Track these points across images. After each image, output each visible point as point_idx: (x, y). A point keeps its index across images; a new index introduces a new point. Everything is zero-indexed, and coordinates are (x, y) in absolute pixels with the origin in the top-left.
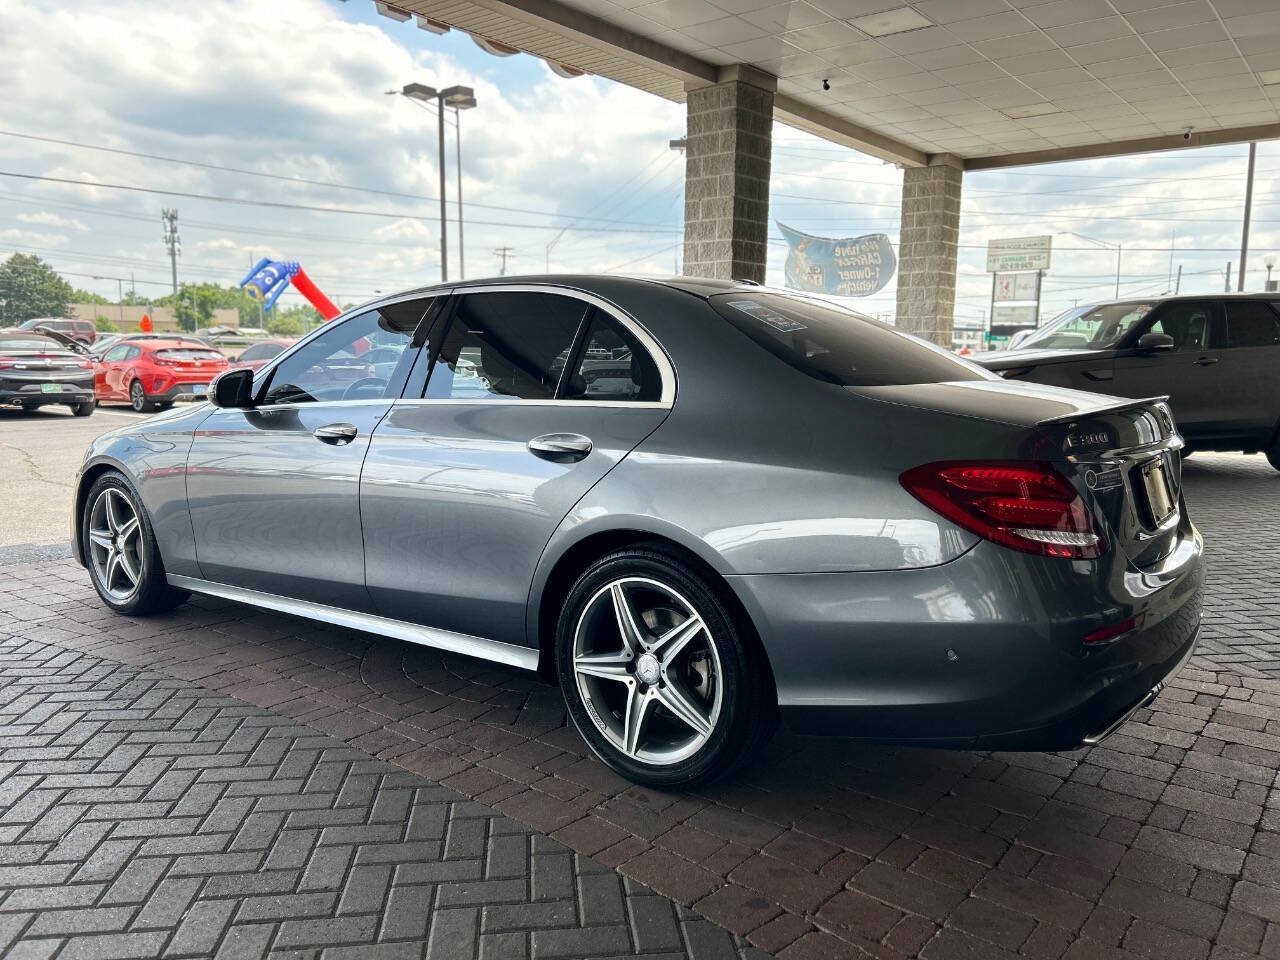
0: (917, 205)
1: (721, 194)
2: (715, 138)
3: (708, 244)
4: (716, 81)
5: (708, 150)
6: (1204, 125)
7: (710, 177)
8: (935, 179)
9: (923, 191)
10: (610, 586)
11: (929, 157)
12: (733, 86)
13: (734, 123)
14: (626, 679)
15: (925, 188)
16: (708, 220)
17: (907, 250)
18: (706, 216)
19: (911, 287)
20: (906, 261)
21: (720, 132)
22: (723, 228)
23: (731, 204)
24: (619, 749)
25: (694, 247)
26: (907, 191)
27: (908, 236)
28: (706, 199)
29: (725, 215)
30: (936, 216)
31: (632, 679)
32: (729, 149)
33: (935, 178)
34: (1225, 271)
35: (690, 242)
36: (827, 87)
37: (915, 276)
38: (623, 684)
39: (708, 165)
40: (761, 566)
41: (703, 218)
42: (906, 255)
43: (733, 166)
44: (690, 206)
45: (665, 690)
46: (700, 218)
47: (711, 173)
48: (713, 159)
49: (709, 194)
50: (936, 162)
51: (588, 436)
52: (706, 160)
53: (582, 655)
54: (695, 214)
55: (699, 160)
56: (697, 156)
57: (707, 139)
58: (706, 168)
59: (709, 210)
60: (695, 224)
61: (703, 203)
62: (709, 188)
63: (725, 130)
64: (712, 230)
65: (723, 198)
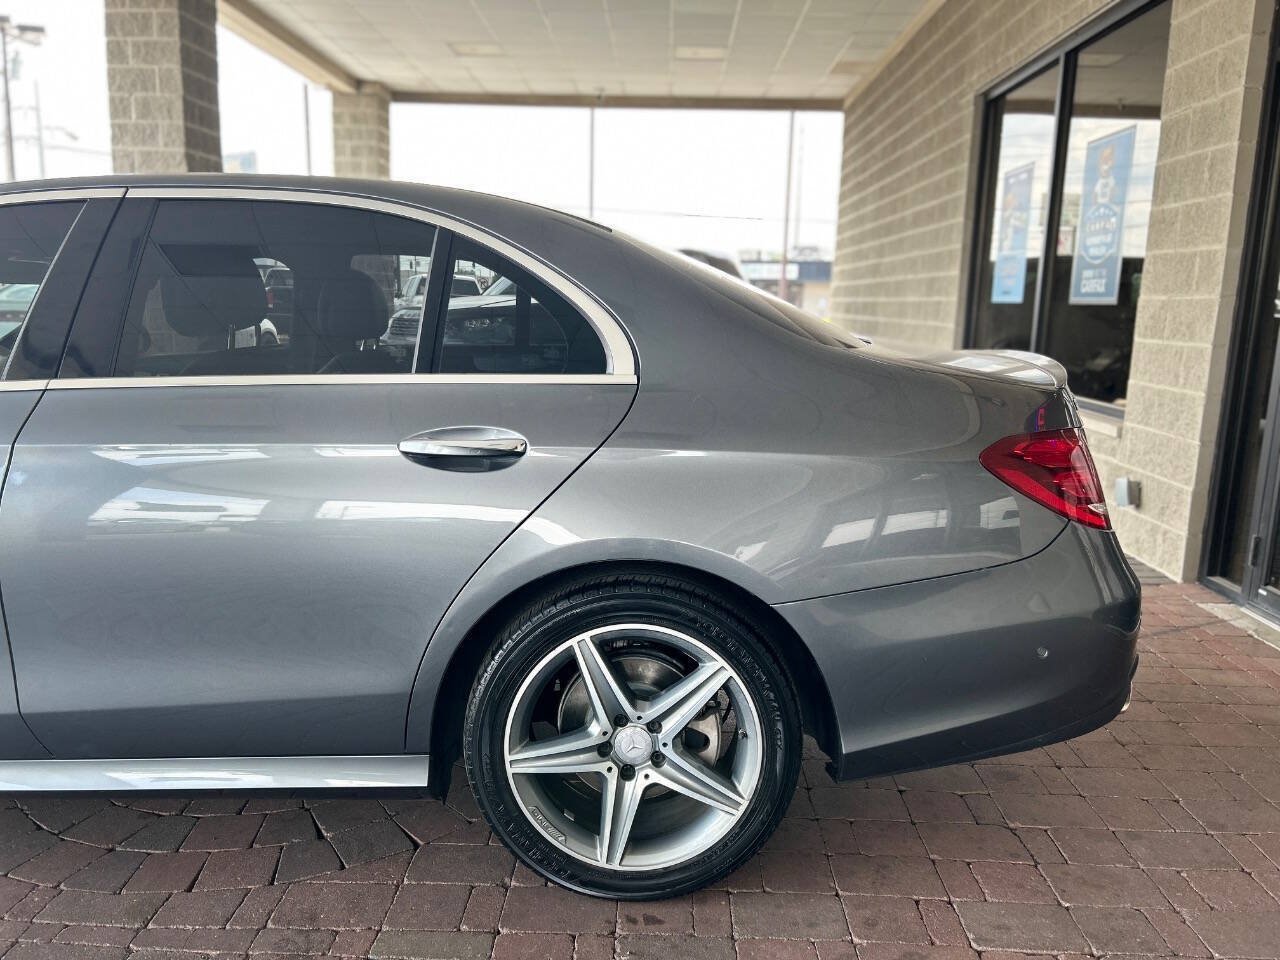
0: (350, 135)
1: (162, 91)
2: (146, 18)
3: (149, 154)
5: (137, 31)
6: (613, 89)
7: (143, 66)
8: (367, 108)
9: (355, 119)
10: (573, 642)
11: (358, 83)
14: (602, 767)
15: (357, 116)
16: (145, 123)
18: (143, 115)
21: (154, 11)
22: (169, 134)
23: (179, 106)
24: (594, 863)
25: (128, 156)
28: (140, 94)
29: (171, 118)
31: (610, 764)
32: (169, 33)
35: (120, 147)
38: (598, 774)
39: (139, 51)
40: (826, 585)
41: (138, 118)
43: (177, 57)
44: (117, 101)
45: (666, 767)
46: (134, 116)
47: (145, 61)
48: (146, 44)
49: (145, 89)
50: (367, 90)
51: (514, 429)
52: (136, 45)
53: (518, 749)
54: (126, 112)
55: (126, 42)
56: (121, 38)
57: (134, 16)
58: (136, 54)
59: (145, 110)
60: (126, 125)
61: (136, 100)
62: (143, 81)
63: (162, 9)
64: (153, 136)
65: (167, 95)
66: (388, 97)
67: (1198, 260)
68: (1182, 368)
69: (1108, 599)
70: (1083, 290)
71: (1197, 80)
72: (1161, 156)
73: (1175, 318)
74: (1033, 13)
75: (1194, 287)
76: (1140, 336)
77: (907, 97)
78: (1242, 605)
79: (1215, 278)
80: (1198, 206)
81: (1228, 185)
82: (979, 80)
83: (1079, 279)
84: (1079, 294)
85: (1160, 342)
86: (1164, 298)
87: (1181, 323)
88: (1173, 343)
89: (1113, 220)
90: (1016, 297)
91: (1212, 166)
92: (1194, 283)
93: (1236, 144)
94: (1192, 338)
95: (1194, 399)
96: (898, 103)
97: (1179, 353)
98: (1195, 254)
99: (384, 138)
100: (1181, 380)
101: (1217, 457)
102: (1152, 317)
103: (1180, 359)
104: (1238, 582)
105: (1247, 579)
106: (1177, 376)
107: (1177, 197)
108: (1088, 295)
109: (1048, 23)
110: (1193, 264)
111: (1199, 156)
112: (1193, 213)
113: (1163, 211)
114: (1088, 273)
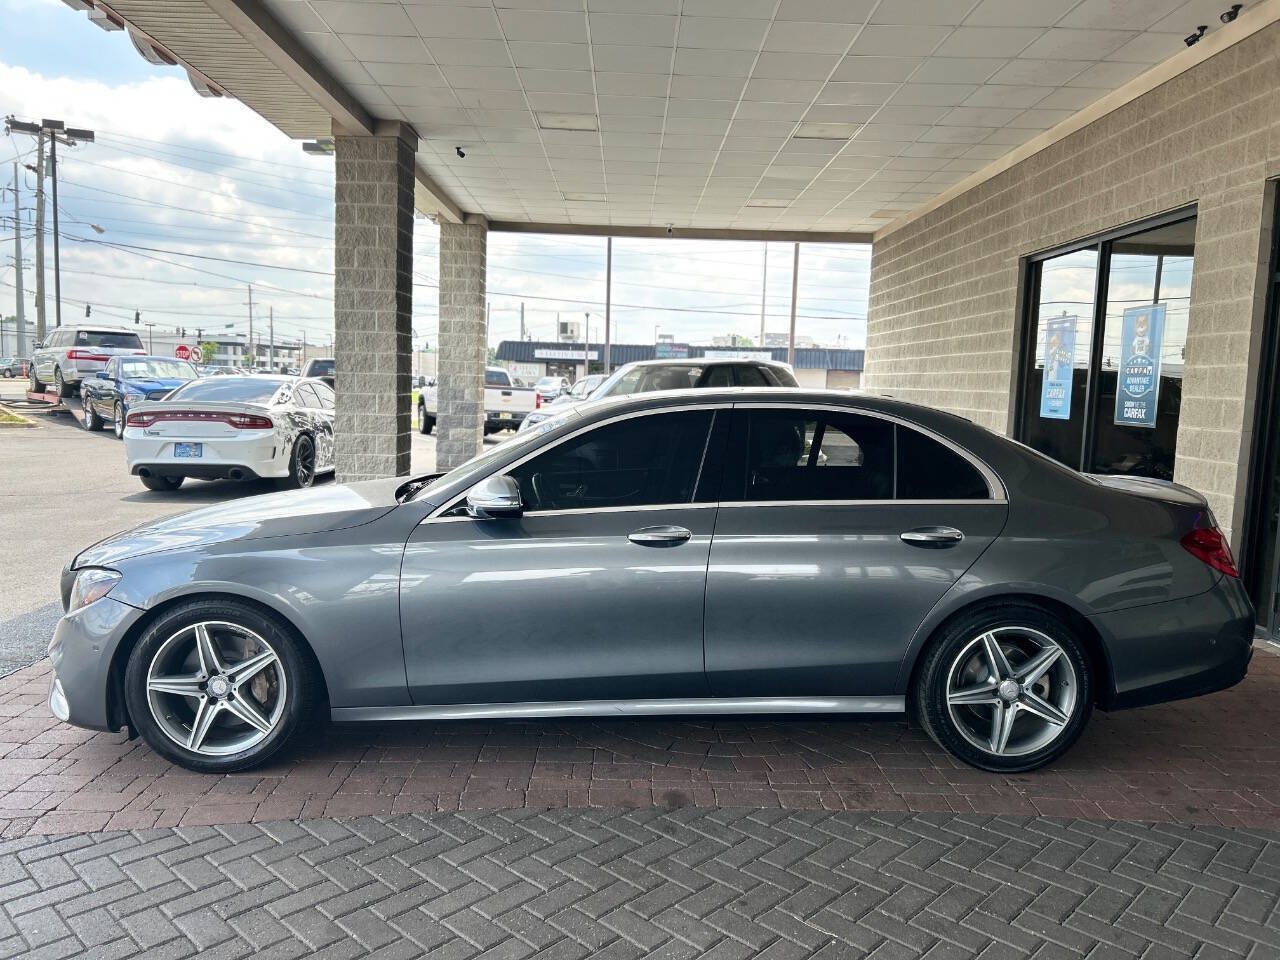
0: (452, 258)
1: (381, 245)
2: (371, 189)
3: (366, 293)
4: (373, 133)
5: (362, 199)
6: (681, 222)
7: (366, 226)
9: (460, 246)
11: (465, 215)
12: (393, 142)
13: (396, 178)
15: (461, 243)
16: (365, 269)
17: (446, 299)
18: (364, 263)
19: (453, 333)
20: (447, 309)
21: (378, 184)
22: (384, 278)
23: (393, 257)
24: (990, 753)
25: (349, 295)
26: (444, 244)
27: (447, 286)
28: (362, 248)
29: (386, 266)
30: (474, 270)
32: (389, 201)
33: (471, 236)
34: (520, 309)
35: (343, 288)
36: (462, 155)
37: (456, 324)
39: (363, 214)
41: (359, 266)
42: (446, 303)
43: (395, 220)
44: (342, 253)
45: (1027, 701)
46: (356, 264)
47: (368, 222)
48: (370, 209)
49: (367, 243)
50: (472, 221)
52: (361, 210)
54: (349, 261)
55: (353, 207)
56: (349, 203)
57: (361, 188)
58: (361, 217)
59: (366, 258)
60: (349, 271)
61: (359, 252)
62: (366, 237)
63: (384, 182)
64: (371, 280)
65: (384, 249)
66: (486, 226)
67: (1224, 405)
68: (1215, 478)
69: (1238, 615)
70: (1126, 416)
71: (1217, 286)
72: (1190, 331)
73: (1208, 444)
74: (1074, 210)
75: (1222, 424)
76: (1180, 453)
77: (948, 245)
78: (1268, 640)
79: (1238, 419)
80: (1222, 370)
81: (1244, 358)
82: (1024, 247)
83: (1122, 407)
84: (1122, 417)
85: (1197, 459)
86: (1198, 429)
87: (1213, 448)
88: (1208, 461)
89: (1150, 368)
90: (1065, 414)
91: (1231, 345)
92: (1221, 420)
93: (1249, 333)
94: (1222, 458)
95: (1225, 500)
96: (937, 248)
97: (1212, 468)
98: (1221, 402)
99: (483, 261)
100: (1215, 487)
101: (1244, 539)
102: (1189, 442)
103: (1214, 473)
104: (1265, 626)
105: (1270, 621)
106: (1212, 484)
107: (1204, 361)
108: (1128, 419)
109: (1088, 220)
110: (1221, 409)
111: (1221, 336)
112: (1218, 374)
113: (1195, 369)
114: (1128, 404)
